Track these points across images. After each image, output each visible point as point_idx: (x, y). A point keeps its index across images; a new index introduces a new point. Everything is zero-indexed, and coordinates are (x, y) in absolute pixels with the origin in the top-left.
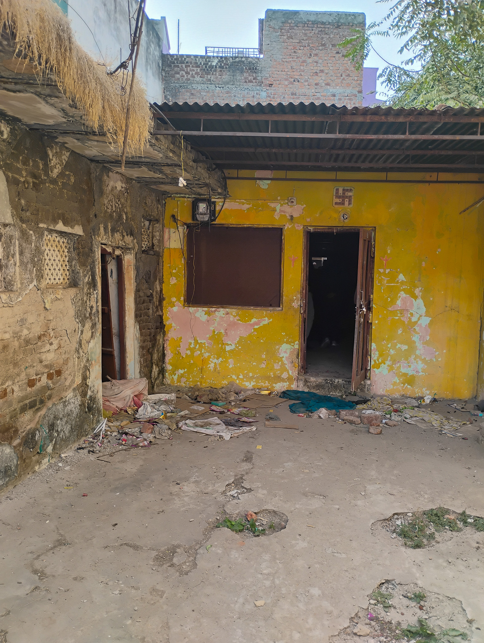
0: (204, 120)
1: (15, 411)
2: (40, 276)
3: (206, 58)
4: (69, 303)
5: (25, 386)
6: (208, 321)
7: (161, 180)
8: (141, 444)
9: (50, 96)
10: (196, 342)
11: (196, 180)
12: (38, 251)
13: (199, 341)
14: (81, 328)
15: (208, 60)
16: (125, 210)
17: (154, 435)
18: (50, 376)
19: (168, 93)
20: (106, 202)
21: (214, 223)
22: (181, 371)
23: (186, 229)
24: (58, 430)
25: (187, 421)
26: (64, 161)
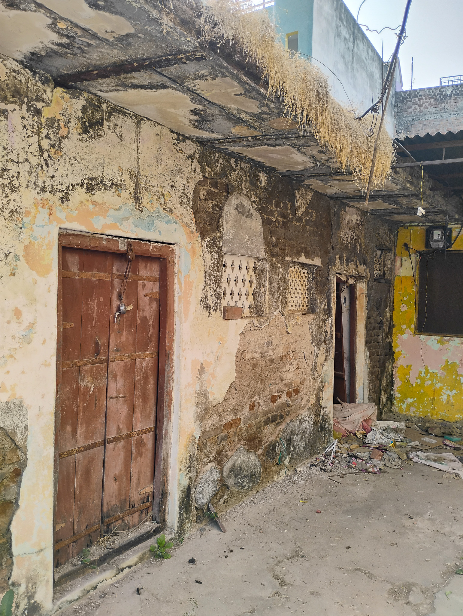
0: (446, 148)
1: (261, 423)
2: (284, 304)
3: (441, 89)
4: (307, 328)
5: (269, 401)
6: (441, 350)
7: (396, 211)
8: (371, 470)
9: (303, 146)
10: (427, 371)
11: (433, 208)
12: (284, 281)
13: (431, 371)
14: (316, 351)
15: (442, 90)
16: (360, 241)
17: (384, 463)
18: (289, 394)
19: (400, 127)
20: (342, 234)
21: (449, 249)
22: (410, 400)
23: (418, 256)
24: (294, 445)
25: (419, 453)
26: (308, 201)
